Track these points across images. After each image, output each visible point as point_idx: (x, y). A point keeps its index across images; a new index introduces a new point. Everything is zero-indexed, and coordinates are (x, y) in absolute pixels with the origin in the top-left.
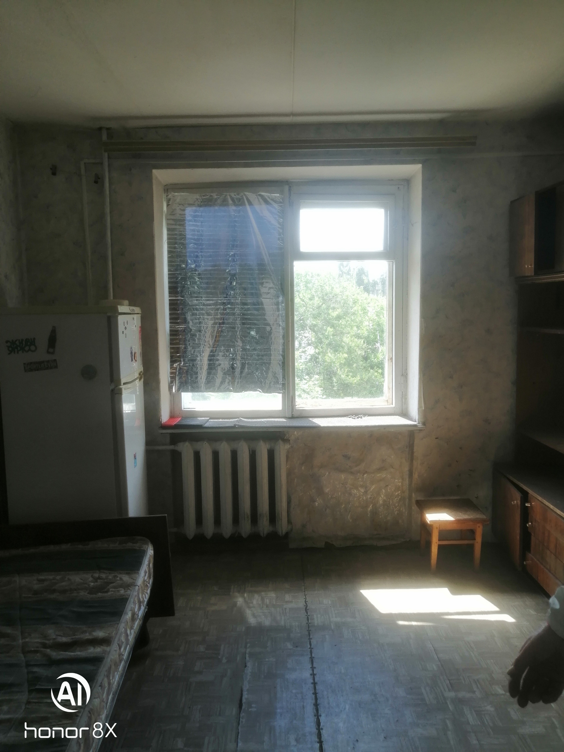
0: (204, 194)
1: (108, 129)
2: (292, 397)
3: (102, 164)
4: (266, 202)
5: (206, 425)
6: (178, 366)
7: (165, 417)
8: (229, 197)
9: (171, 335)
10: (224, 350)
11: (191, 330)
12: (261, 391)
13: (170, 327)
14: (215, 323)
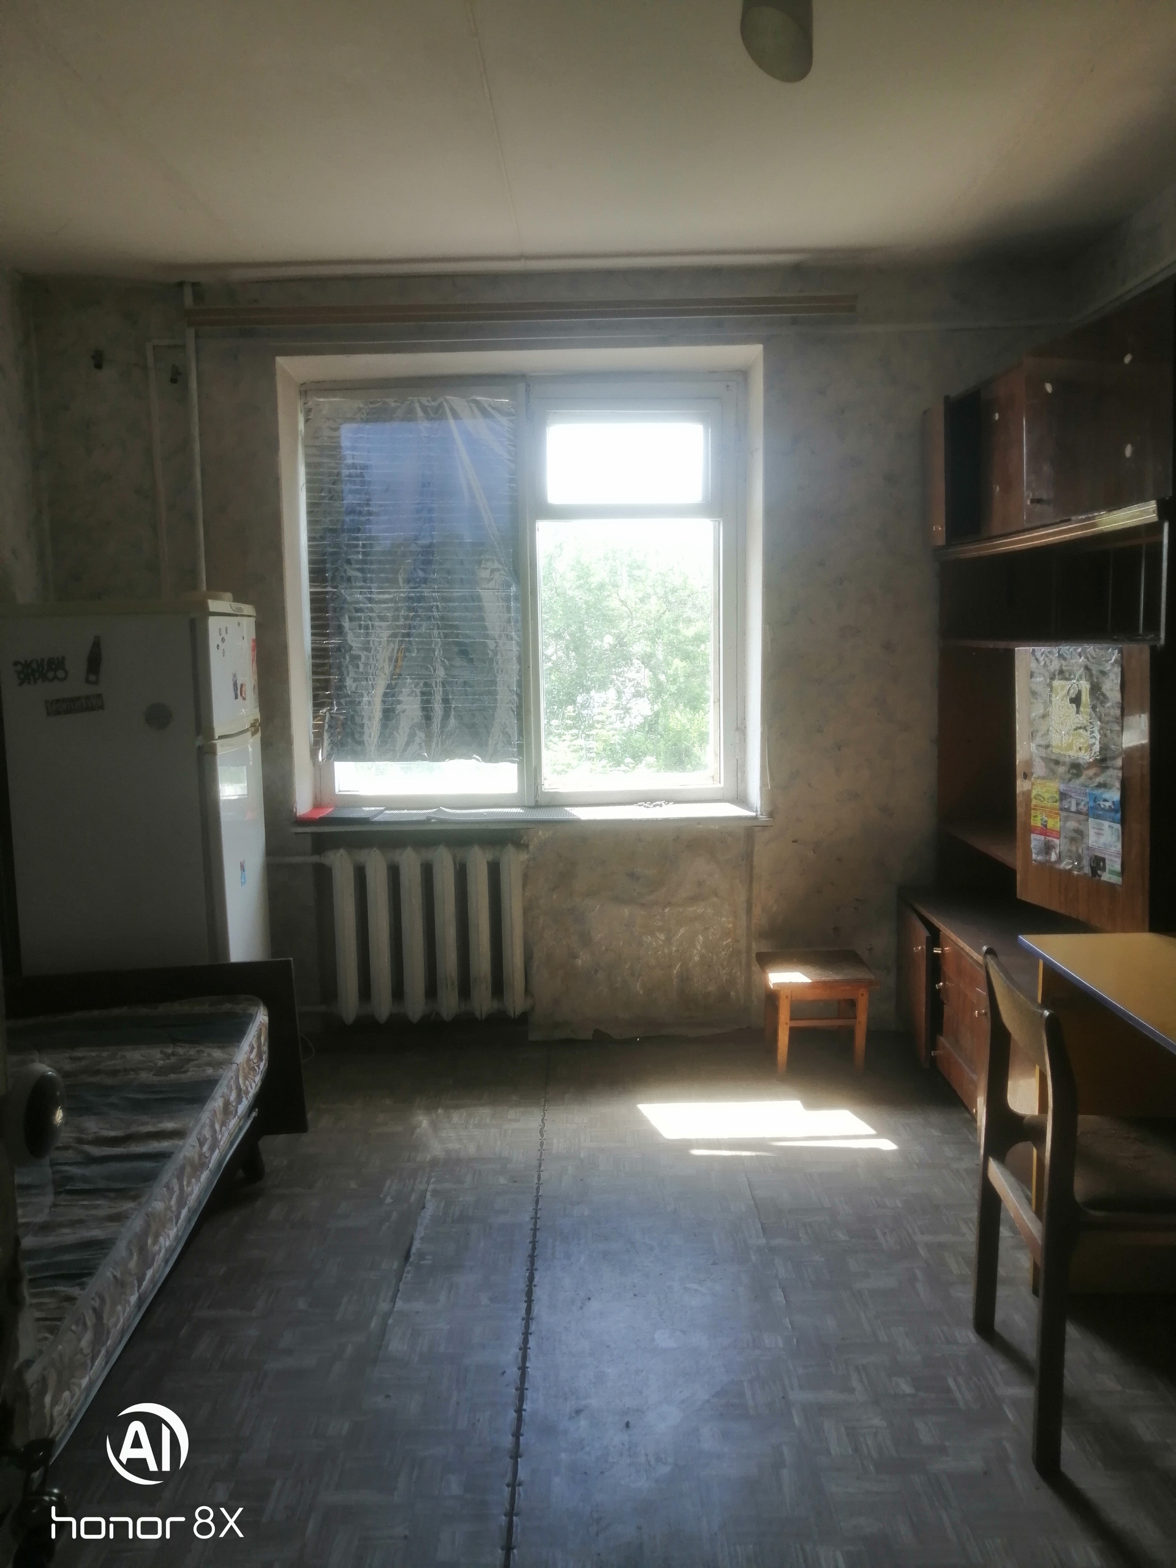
0: (372, 400)
1: (194, 285)
2: (536, 770)
3: (184, 347)
4: (484, 412)
5: (376, 819)
6: (327, 713)
7: (303, 805)
8: (417, 405)
9: (314, 657)
10: (411, 684)
11: (351, 648)
12: (479, 758)
13: (312, 643)
14: (394, 635)
